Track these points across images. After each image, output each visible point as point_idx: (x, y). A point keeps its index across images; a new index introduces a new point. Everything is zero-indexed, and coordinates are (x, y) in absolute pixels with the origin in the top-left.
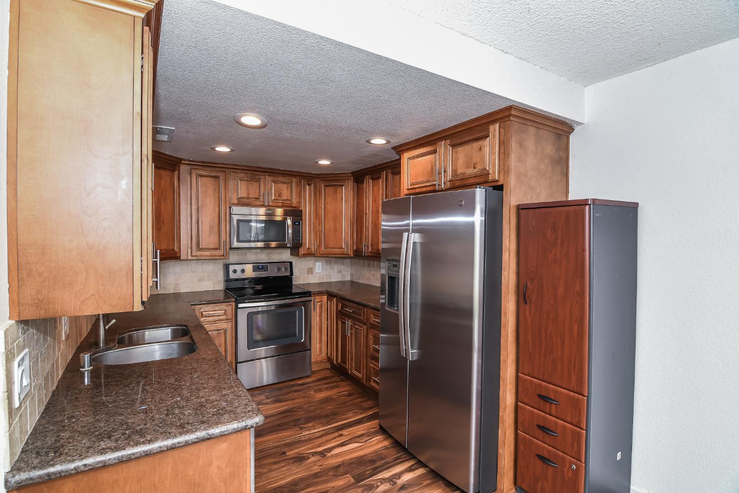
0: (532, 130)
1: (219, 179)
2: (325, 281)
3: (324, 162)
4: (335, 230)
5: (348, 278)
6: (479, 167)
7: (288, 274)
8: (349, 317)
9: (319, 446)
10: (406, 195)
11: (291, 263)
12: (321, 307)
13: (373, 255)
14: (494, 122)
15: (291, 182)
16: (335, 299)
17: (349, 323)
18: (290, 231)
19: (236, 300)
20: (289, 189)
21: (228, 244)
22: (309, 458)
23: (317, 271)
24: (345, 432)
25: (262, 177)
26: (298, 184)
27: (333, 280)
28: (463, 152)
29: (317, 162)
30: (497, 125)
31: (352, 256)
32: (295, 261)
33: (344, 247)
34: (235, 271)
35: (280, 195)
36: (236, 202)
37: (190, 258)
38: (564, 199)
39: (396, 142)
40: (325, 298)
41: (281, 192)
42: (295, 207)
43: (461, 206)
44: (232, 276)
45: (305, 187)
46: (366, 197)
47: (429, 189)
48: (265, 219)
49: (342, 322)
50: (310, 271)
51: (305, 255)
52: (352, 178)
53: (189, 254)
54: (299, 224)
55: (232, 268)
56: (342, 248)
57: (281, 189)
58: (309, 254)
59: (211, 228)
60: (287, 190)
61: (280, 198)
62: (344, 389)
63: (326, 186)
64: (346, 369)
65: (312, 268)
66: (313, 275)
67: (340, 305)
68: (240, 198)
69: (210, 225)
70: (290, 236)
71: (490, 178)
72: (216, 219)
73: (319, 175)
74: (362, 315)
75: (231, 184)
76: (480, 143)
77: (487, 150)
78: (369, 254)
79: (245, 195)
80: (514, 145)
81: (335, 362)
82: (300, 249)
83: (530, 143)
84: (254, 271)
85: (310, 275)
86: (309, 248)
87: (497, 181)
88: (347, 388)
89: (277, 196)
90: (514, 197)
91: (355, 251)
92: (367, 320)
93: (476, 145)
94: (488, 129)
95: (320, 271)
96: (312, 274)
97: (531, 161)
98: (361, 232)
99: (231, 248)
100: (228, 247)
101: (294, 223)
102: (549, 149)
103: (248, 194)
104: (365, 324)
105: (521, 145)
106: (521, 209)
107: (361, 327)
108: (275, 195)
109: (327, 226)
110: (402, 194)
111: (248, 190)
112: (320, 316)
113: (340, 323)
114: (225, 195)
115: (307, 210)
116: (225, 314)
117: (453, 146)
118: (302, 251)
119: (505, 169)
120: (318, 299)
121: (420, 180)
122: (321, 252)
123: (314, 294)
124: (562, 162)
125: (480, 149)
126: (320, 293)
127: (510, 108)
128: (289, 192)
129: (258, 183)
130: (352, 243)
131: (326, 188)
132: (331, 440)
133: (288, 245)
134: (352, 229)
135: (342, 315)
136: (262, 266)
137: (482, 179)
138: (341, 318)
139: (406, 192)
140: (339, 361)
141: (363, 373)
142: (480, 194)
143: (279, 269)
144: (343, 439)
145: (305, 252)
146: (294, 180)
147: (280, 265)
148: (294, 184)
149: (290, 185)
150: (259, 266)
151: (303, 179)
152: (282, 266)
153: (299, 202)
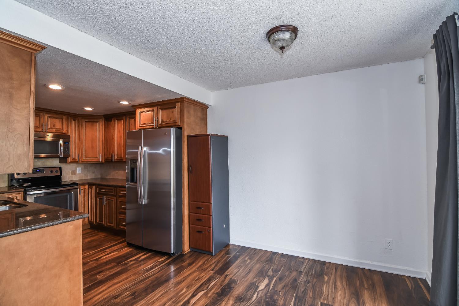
0: (192, 106)
2: (84, 178)
3: (89, 109)
4: (92, 147)
5: (100, 176)
6: (173, 119)
7: (58, 174)
8: (104, 194)
9: (93, 258)
10: (139, 129)
11: (60, 168)
12: (84, 192)
13: (119, 160)
14: (178, 102)
15: (62, 118)
16: (94, 187)
17: (104, 198)
18: (62, 148)
19: (25, 190)
20: (61, 122)
22: (89, 263)
23: (78, 172)
24: (107, 250)
25: (41, 114)
26: (67, 119)
27: (89, 178)
28: (165, 113)
29: (84, 109)
30: (179, 104)
31: (104, 162)
32: (63, 166)
33: (98, 157)
35: (54, 126)
38: (206, 133)
39: (133, 103)
40: (87, 187)
41: (55, 123)
42: (65, 133)
43: (165, 135)
44: (16, 177)
45: (71, 122)
46: (113, 130)
47: (150, 127)
49: (99, 198)
50: (74, 173)
51: (71, 162)
52: (104, 119)
54: (68, 143)
56: (97, 158)
57: (54, 122)
58: (74, 162)
60: (59, 123)
61: (54, 128)
62: (103, 235)
63: (86, 122)
64: (103, 224)
65: (75, 171)
66: (76, 175)
67: (98, 189)
70: (62, 151)
71: (177, 124)
73: (81, 115)
74: (113, 192)
76: (173, 110)
77: (175, 113)
78: (116, 160)
80: (185, 112)
81: (94, 223)
82: (68, 159)
83: (192, 112)
84: (34, 173)
85: (73, 175)
86: (74, 158)
87: (179, 125)
88: (104, 234)
89: (52, 126)
90: (186, 132)
91: (106, 159)
92: (116, 194)
93: (171, 110)
94: (176, 105)
95: (80, 172)
96: (75, 174)
97: (192, 119)
98: (110, 148)
101: (64, 143)
102: (199, 114)
104: (115, 196)
105: (188, 112)
106: (189, 137)
107: (113, 198)
108: (50, 125)
109: (87, 145)
110: (136, 129)
112: (84, 197)
113: (98, 199)
115: (73, 135)
117: (162, 109)
118: (70, 160)
119: (182, 121)
120: (82, 187)
121: (146, 122)
122: (82, 160)
123: (79, 185)
124: (204, 119)
125: (173, 112)
126: (84, 184)
127: (183, 98)
128: (61, 124)
129: (38, 117)
130: (104, 155)
131: (86, 123)
132: (100, 254)
133: (60, 156)
134: (103, 147)
135: (99, 195)
136: (40, 170)
137: (173, 124)
138: (98, 196)
139: (139, 128)
140: (98, 221)
141: (114, 224)
142: (172, 130)
143: (52, 172)
144: (106, 253)
145: (72, 161)
146: (64, 117)
147: (52, 169)
148: (64, 120)
149: (61, 120)
150: (36, 170)
151: (70, 117)
152: (54, 170)
153: (67, 130)
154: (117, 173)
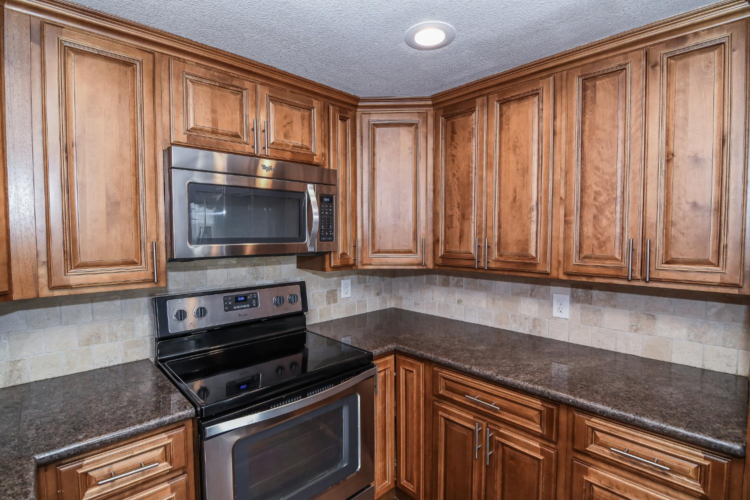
1: (134, 71)
2: (357, 312)
4: (396, 216)
7: (298, 307)
11: (302, 285)
15: (310, 109)
16: (424, 367)
18: (316, 217)
20: (306, 122)
21: (163, 248)
23: (343, 295)
25: (247, 85)
26: (325, 115)
27: (369, 310)
31: (431, 266)
33: (414, 250)
34: (182, 315)
35: (287, 135)
36: (183, 139)
37: (45, 292)
41: (289, 125)
42: (318, 165)
44: (175, 327)
45: (335, 125)
48: (269, 187)
50: (332, 296)
51: (332, 268)
52: (431, 111)
53: (43, 280)
54: (332, 201)
55: (173, 307)
56: (411, 251)
57: (288, 119)
58: (341, 267)
59: (113, 205)
60: (303, 124)
61: (287, 141)
63: (375, 125)
65: (336, 290)
66: (338, 303)
68: (194, 129)
69: (108, 197)
70: (315, 227)
72: (128, 182)
75: (170, 90)
79: (208, 126)
82: (328, 257)
84: (228, 308)
85: (332, 305)
86: (344, 254)
89: (282, 134)
91: (443, 258)
95: (348, 295)
96: (335, 301)
98: (464, 217)
99: (171, 260)
100: (163, 258)
101: (320, 198)
103: (214, 121)
108: (276, 132)
111: (214, 111)
114: (152, 116)
116: (166, 457)
118: (331, 260)
120: (380, 366)
122: (365, 261)
126: (384, 353)
128: (307, 130)
129: (239, 97)
130: (431, 242)
133: (310, 249)
134: (431, 214)
136: (245, 297)
143: (279, 300)
145: (337, 263)
146: (317, 104)
147: (281, 291)
148: (315, 113)
149: (307, 113)
150: (236, 298)
151: (331, 107)
152: (286, 293)
153: (323, 155)
154: (459, 302)
